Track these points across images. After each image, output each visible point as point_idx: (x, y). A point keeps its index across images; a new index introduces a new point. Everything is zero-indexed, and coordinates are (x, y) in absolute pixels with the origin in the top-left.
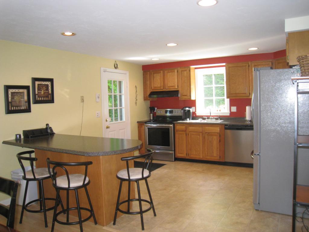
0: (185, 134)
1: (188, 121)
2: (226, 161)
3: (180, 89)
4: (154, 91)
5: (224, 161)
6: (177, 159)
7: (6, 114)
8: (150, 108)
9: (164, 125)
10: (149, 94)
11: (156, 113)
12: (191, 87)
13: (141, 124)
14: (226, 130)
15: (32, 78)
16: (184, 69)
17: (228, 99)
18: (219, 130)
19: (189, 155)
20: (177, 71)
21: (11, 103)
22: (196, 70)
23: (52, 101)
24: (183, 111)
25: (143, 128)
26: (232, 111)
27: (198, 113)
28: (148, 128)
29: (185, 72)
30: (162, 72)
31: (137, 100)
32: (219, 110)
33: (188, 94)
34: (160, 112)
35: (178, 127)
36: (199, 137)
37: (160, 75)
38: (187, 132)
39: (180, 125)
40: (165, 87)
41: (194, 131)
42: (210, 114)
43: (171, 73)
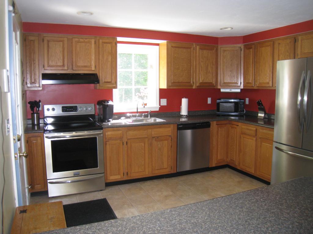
0: (122, 144)
2: (178, 171)
3: (99, 72)
4: (48, 72)
14: (179, 131)
16: (107, 41)
18: (171, 131)
20: (96, 43)
26: (162, 104)
28: (53, 141)
29: (110, 45)
30: (66, 39)
33: (113, 81)
35: (109, 133)
36: (143, 145)
37: (62, 46)
38: (125, 140)
39: (114, 131)
40: (70, 67)
41: (136, 137)
42: (137, 110)
43: (83, 44)
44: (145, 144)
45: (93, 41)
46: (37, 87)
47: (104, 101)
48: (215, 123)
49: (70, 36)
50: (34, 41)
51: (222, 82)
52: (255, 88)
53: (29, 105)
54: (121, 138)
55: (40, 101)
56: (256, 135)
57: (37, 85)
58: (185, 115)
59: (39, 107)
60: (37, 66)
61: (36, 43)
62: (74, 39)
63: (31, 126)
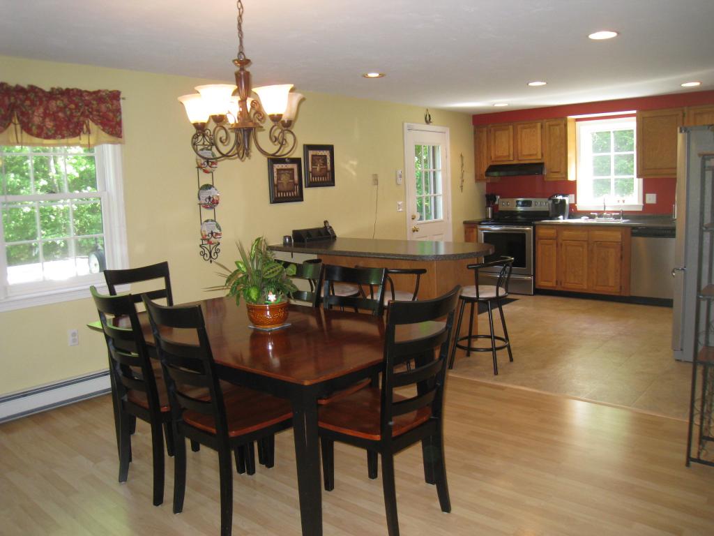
0: (555, 245)
1: (561, 220)
2: (632, 294)
3: (546, 161)
4: (495, 163)
5: (627, 295)
6: (539, 292)
7: (271, 203)
8: (487, 196)
9: (515, 228)
10: (485, 170)
11: (498, 205)
12: (569, 156)
13: (470, 226)
14: (634, 238)
15: (304, 145)
16: (554, 123)
17: (641, 180)
18: (620, 236)
19: (561, 284)
20: (542, 127)
21: (277, 186)
22: (578, 123)
23: (331, 183)
24: (550, 202)
25: (475, 233)
26: (648, 201)
27: (581, 206)
28: (484, 233)
29: (557, 128)
30: (511, 127)
31: (463, 181)
32: (621, 200)
33: (562, 171)
34: (505, 204)
35: (542, 231)
37: (507, 135)
38: (560, 241)
40: (516, 157)
41: (572, 239)
42: (604, 208)
43: (529, 130)
44: (583, 249)
45: (539, 125)
47: (553, 195)
50: (482, 133)
54: (554, 239)
60: (485, 158)
61: (485, 135)
62: (519, 126)
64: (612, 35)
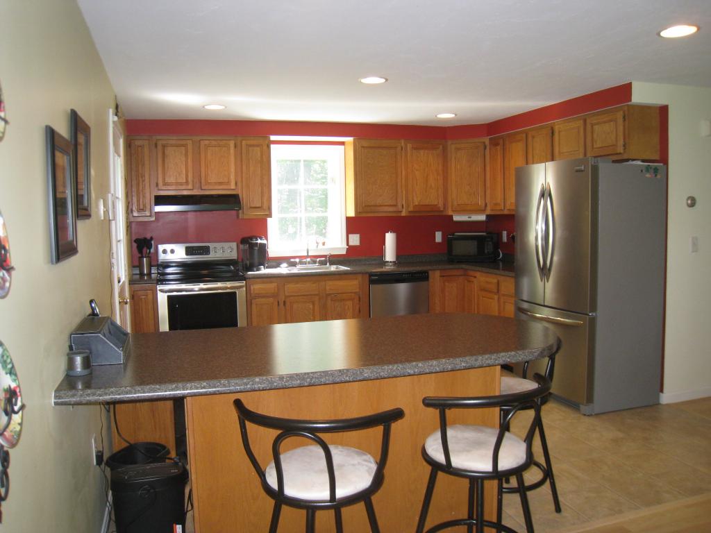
0: (276, 305)
3: (242, 192)
4: (164, 193)
14: (372, 285)
15: (73, 112)
16: (252, 142)
18: (357, 286)
20: (236, 146)
24: (244, 247)
25: (151, 298)
26: (351, 243)
27: (273, 252)
28: (168, 297)
29: (258, 149)
30: (190, 142)
32: (321, 241)
33: (265, 206)
35: (257, 287)
36: (311, 306)
37: (184, 152)
38: (282, 298)
39: (263, 283)
40: (198, 185)
41: (299, 294)
42: (308, 253)
43: (217, 149)
44: (314, 305)
45: (232, 144)
46: (146, 217)
47: (251, 238)
48: (438, 273)
49: (197, 138)
50: (142, 146)
51: (455, 203)
52: (506, 212)
53: (135, 245)
54: (275, 296)
55: (152, 238)
56: (498, 292)
57: (148, 213)
58: (391, 262)
59: (149, 247)
60: (147, 185)
61: (146, 150)
62: (202, 142)
63: (138, 276)
64: (691, 30)
